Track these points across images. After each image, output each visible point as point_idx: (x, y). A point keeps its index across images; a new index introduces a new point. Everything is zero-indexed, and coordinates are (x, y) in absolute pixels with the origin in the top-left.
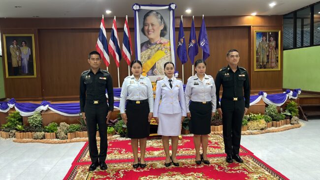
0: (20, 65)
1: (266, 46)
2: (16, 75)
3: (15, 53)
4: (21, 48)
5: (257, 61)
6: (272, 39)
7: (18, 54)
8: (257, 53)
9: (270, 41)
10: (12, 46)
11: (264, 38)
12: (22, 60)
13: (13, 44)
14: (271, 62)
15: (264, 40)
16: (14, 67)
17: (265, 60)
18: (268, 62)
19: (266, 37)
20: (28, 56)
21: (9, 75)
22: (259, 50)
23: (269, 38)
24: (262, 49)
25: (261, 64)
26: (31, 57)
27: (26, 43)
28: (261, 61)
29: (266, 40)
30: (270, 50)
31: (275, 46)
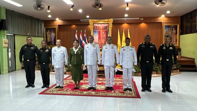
1: (170, 33)
14: (173, 41)
20: (54, 37)
22: (166, 35)
27: (53, 31)
29: (170, 30)
30: (172, 35)
31: (175, 33)
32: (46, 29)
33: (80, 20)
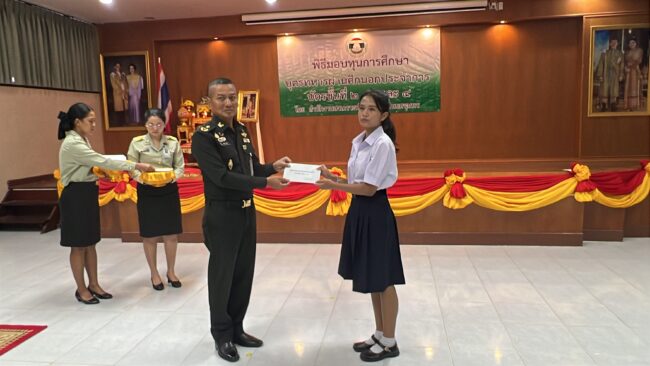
0: (126, 107)
1: (619, 60)
2: (121, 125)
3: (119, 87)
4: (128, 77)
5: (595, 95)
6: (633, 44)
7: (123, 88)
8: (596, 77)
9: (627, 49)
10: (113, 74)
11: (615, 43)
12: (129, 98)
13: (115, 71)
14: (630, 97)
15: (615, 47)
16: (119, 113)
17: (616, 92)
18: (621, 97)
19: (619, 41)
20: (140, 91)
21: (111, 126)
22: (600, 70)
23: (627, 42)
24: (609, 68)
25: (605, 101)
26: (144, 92)
27: (135, 68)
28: (605, 94)
29: (619, 47)
30: (628, 70)
31: (641, 61)
32: (105, 59)
33: (240, 17)
